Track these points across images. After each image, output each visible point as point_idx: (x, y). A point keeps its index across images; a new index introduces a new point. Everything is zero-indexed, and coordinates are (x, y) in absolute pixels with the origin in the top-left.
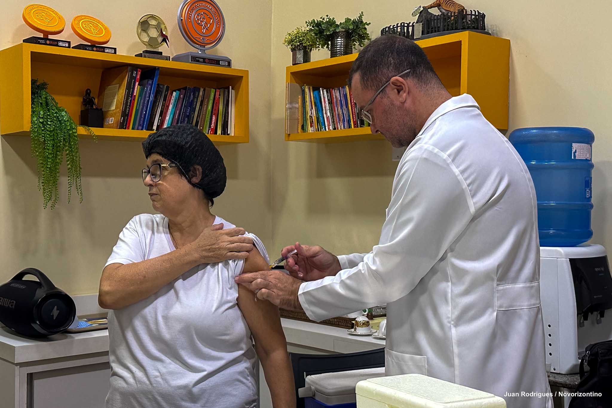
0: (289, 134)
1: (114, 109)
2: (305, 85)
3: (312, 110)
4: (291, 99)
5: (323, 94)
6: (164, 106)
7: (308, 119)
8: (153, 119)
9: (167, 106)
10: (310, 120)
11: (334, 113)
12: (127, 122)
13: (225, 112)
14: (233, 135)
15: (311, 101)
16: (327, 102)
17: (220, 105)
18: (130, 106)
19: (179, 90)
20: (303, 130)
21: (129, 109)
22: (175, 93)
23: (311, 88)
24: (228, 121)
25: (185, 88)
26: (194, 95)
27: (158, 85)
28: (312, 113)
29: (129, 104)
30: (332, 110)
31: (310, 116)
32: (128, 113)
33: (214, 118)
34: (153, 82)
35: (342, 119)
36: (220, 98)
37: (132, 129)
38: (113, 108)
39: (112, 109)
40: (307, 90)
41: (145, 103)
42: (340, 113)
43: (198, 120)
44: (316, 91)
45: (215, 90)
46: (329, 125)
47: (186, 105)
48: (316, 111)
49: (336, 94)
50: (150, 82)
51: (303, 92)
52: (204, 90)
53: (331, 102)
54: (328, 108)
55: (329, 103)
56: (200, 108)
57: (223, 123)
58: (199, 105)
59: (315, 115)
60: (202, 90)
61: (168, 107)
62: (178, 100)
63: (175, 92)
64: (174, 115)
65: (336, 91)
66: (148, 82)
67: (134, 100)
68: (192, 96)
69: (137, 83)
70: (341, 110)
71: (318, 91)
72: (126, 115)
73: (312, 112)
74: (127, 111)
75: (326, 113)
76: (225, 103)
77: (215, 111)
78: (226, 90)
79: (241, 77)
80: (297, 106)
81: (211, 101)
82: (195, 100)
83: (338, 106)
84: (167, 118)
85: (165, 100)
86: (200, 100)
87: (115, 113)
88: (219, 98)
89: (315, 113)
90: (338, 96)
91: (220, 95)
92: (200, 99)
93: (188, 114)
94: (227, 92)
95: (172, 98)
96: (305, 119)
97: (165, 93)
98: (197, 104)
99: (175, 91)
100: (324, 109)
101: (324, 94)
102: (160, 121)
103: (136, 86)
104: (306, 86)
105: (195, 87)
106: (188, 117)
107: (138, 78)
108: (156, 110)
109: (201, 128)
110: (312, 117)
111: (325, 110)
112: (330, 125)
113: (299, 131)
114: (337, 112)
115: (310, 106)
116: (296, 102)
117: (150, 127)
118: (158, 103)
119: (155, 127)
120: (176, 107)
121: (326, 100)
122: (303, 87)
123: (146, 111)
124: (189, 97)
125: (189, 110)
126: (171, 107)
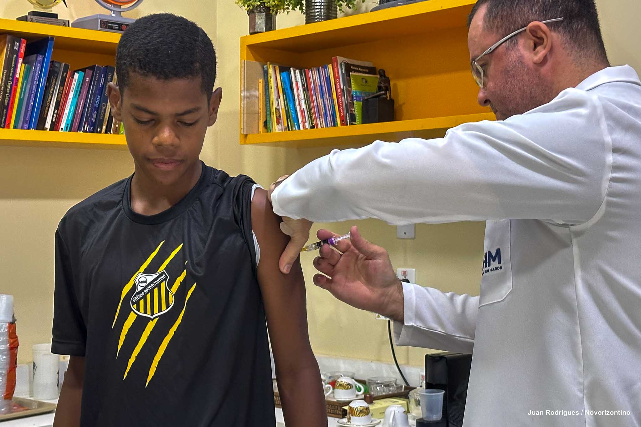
0: (246, 135)
2: (268, 63)
3: (279, 100)
4: (249, 84)
5: (295, 76)
6: (62, 92)
7: (273, 113)
8: (46, 113)
10: (276, 114)
11: (312, 104)
12: (6, 116)
15: (277, 87)
16: (301, 88)
18: (10, 93)
19: (83, 70)
20: (267, 128)
21: (9, 98)
22: (78, 75)
23: (277, 67)
25: (92, 68)
26: (106, 77)
27: (52, 62)
28: (278, 104)
29: (8, 91)
30: (308, 100)
31: (276, 109)
32: (8, 104)
34: (44, 59)
35: (323, 113)
37: (14, 128)
40: (271, 71)
42: (321, 103)
44: (285, 73)
46: (304, 122)
47: (94, 92)
48: (286, 102)
49: (314, 76)
50: (40, 58)
51: (266, 73)
53: (306, 89)
54: (302, 96)
55: (304, 90)
59: (283, 107)
61: (67, 95)
62: (82, 84)
63: (78, 73)
64: (76, 107)
65: (313, 72)
66: (37, 58)
67: (16, 84)
68: (102, 80)
69: (21, 60)
70: (322, 100)
71: (287, 72)
72: (4, 107)
74: (7, 102)
75: (299, 104)
80: (257, 93)
83: (317, 94)
84: (66, 111)
85: (62, 84)
89: (283, 105)
90: (317, 80)
93: (97, 105)
95: (73, 82)
96: (268, 113)
97: (63, 74)
99: (77, 71)
100: (296, 98)
102: (55, 115)
103: (20, 64)
104: (270, 64)
105: (107, 66)
106: (97, 109)
107: (22, 52)
108: (49, 100)
109: (117, 126)
110: (279, 110)
111: (299, 99)
112: (306, 122)
113: (261, 130)
114: (316, 104)
115: (277, 95)
116: (255, 88)
117: (40, 126)
118: (52, 90)
119: (48, 125)
120: (79, 95)
121: (299, 85)
122: (265, 66)
123: (34, 102)
124: (99, 82)
125: (98, 100)
126: (71, 95)
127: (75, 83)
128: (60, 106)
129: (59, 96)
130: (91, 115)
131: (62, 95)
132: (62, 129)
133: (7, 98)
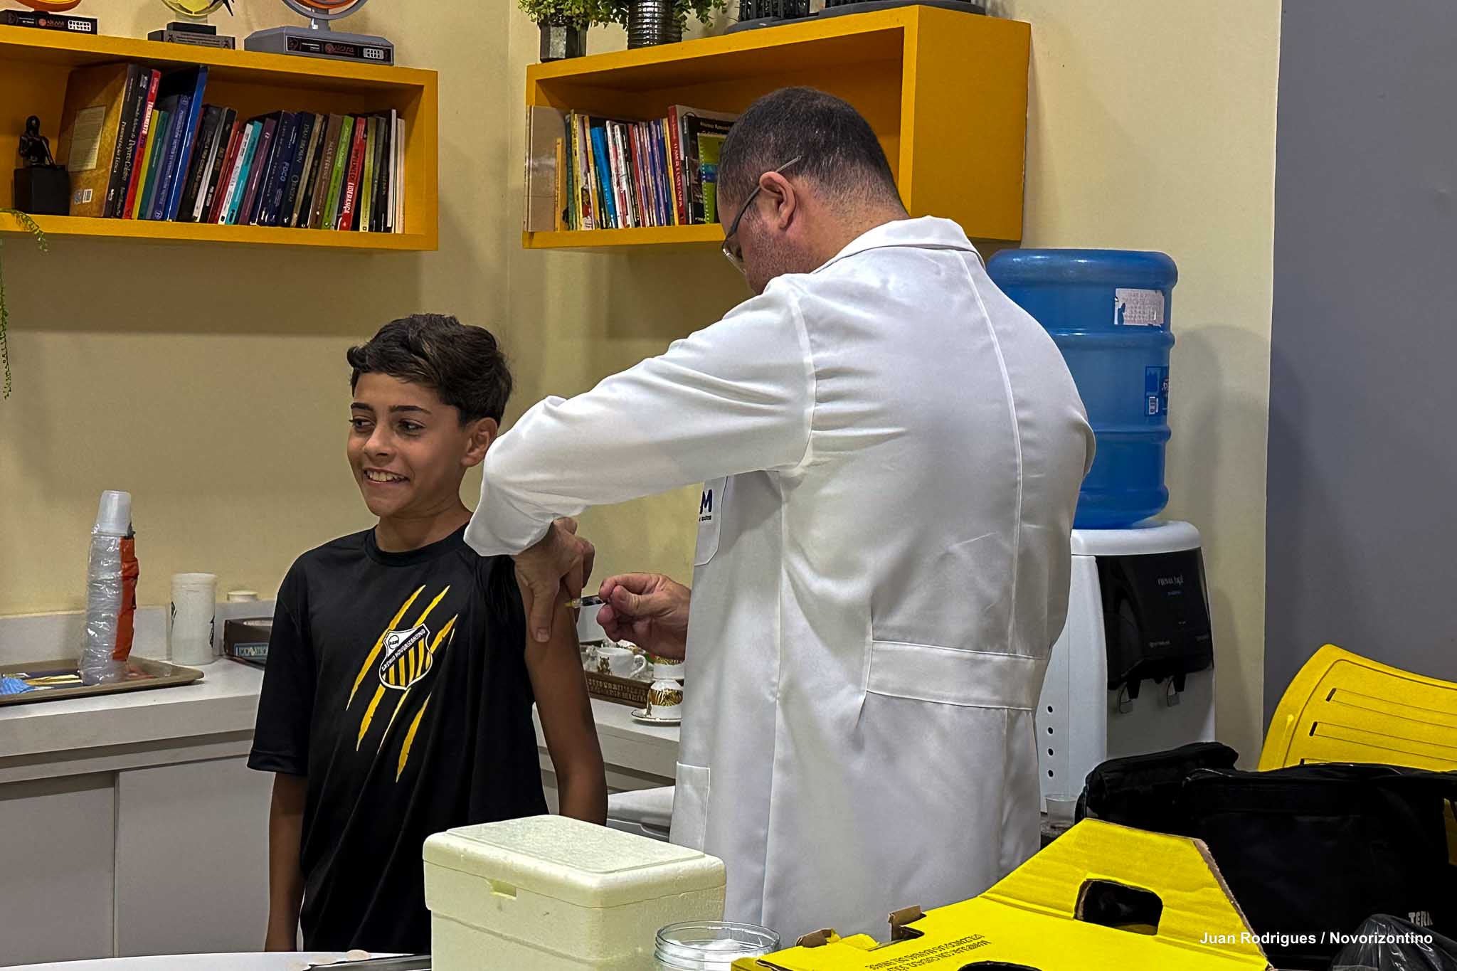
0: (532, 234)
1: (94, 167)
2: (572, 111)
3: (588, 174)
4: (538, 147)
5: (614, 136)
6: (223, 159)
7: (578, 196)
8: (194, 193)
9: (230, 159)
10: (582, 199)
11: (637, 184)
12: (124, 199)
13: (380, 175)
14: (399, 231)
15: (586, 151)
16: (621, 157)
17: (367, 156)
18: (132, 160)
19: (261, 119)
20: (567, 222)
21: (131, 168)
22: (252, 127)
23: (587, 118)
24: (386, 197)
25: (276, 116)
26: (299, 132)
27: (206, 108)
28: (587, 183)
29: (129, 156)
30: (632, 178)
31: (582, 189)
32: (128, 178)
33: (350, 189)
34: (190, 101)
35: (653, 201)
36: (368, 140)
37: (138, 219)
38: (92, 165)
39: (89, 168)
40: (576, 125)
41: (170, 154)
42: (651, 183)
43: (310, 193)
44: (597, 128)
45: (353, 119)
46: (625, 214)
47: (278, 156)
48: (598, 178)
49: (642, 137)
50: (185, 102)
51: (568, 127)
52: (326, 119)
53: (629, 157)
54: (623, 170)
55: (626, 159)
56: (316, 165)
57: (374, 200)
58: (312, 156)
59: (594, 187)
60: (319, 119)
61: (233, 161)
62: (258, 144)
63: (252, 124)
64: (247, 182)
65: (641, 129)
66: (178, 102)
67: (143, 145)
68: (293, 137)
69: (150, 105)
70: (653, 178)
71: (600, 128)
72: (121, 183)
73: (586, 180)
74: (126, 174)
75: (618, 184)
76: (380, 151)
77: (353, 172)
78: (383, 119)
79: (420, 88)
80: (552, 162)
81: (343, 148)
82: (303, 145)
83: (645, 167)
84: (231, 189)
85: (223, 144)
86: (315, 145)
87: (96, 179)
88: (366, 139)
89: (594, 183)
90: (647, 144)
91: (366, 132)
92: (314, 143)
93: (283, 179)
94: (383, 125)
95: (244, 140)
96: (571, 196)
97: (224, 127)
98: (308, 154)
99: (251, 121)
100: (614, 172)
101: (614, 134)
102: (210, 196)
103: (148, 114)
104: (575, 113)
105: (301, 113)
106: (284, 186)
107: (153, 91)
108: (200, 170)
109: (318, 213)
110: (587, 191)
111: (617, 175)
112: (627, 214)
113: (558, 225)
114: (644, 185)
115: (585, 166)
116: (550, 153)
117: (184, 214)
118: (205, 153)
119: (197, 213)
120: (253, 162)
121: (618, 151)
122: (567, 117)
123: (174, 174)
124: (287, 138)
125: (285, 169)
126: (240, 162)
127: (246, 141)
128: (219, 182)
129: (218, 163)
130: (273, 194)
131: (222, 163)
132: (223, 218)
133: (126, 169)
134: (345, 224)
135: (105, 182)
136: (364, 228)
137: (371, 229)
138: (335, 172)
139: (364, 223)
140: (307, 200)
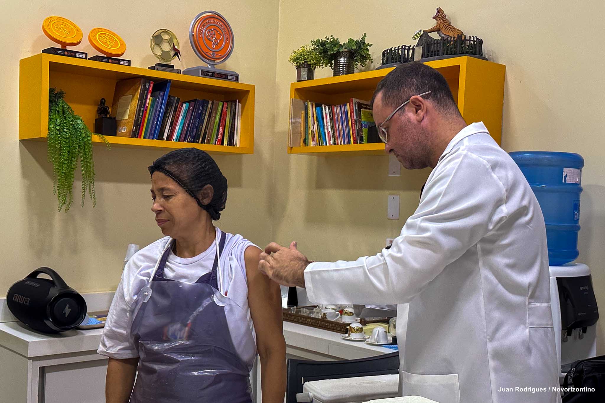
0: (292, 147)
2: (308, 101)
3: (314, 125)
4: (295, 114)
6: (174, 117)
7: (310, 133)
8: (164, 130)
10: (312, 134)
12: (139, 131)
14: (238, 146)
15: (313, 116)
16: (328, 118)
17: (227, 117)
18: (142, 116)
19: (189, 102)
20: (305, 143)
21: (142, 119)
22: (185, 105)
23: (314, 104)
24: (234, 133)
25: (195, 101)
26: (203, 107)
27: (169, 96)
28: (314, 128)
29: (141, 114)
30: (333, 126)
31: (312, 131)
32: (141, 122)
33: (221, 130)
34: (164, 94)
35: (342, 135)
37: (143, 138)
38: (126, 117)
40: (310, 106)
41: (156, 114)
42: (341, 128)
43: (206, 131)
44: (318, 107)
45: (222, 103)
47: (195, 116)
48: (318, 126)
49: (337, 110)
50: (162, 94)
51: (306, 107)
52: (213, 103)
53: (332, 118)
54: (329, 124)
55: (330, 119)
56: (209, 120)
57: (229, 134)
58: (208, 116)
59: (317, 130)
60: (210, 102)
61: (178, 117)
62: (188, 111)
64: (183, 126)
65: (337, 107)
66: (160, 94)
67: (146, 110)
68: (201, 109)
69: (149, 95)
70: (342, 126)
71: (320, 107)
72: (138, 124)
75: (327, 129)
76: (232, 115)
77: (222, 123)
78: (233, 103)
79: (248, 92)
80: (300, 120)
81: (219, 114)
82: (204, 113)
83: (339, 122)
84: (177, 128)
85: (175, 111)
86: (209, 112)
87: (128, 122)
88: (227, 111)
89: (316, 128)
90: (340, 114)
91: (227, 108)
93: (196, 125)
94: (234, 106)
95: (182, 109)
96: (307, 133)
97: (176, 104)
98: (206, 115)
99: (185, 102)
100: (325, 124)
101: (326, 110)
102: (170, 131)
103: (149, 98)
105: (204, 100)
106: (197, 128)
107: (151, 89)
108: (166, 122)
109: (209, 139)
110: (314, 132)
111: (327, 125)
112: (331, 140)
113: (301, 144)
114: (338, 129)
115: (313, 122)
116: (299, 117)
117: (160, 137)
118: (168, 114)
119: (165, 137)
120: (185, 118)
122: (306, 103)
123: (157, 122)
124: (198, 110)
125: (197, 121)
126: (180, 118)
128: (173, 125)
129: (173, 119)
130: (193, 131)
132: (174, 139)
133: (140, 119)
134: (218, 143)
135: (132, 124)
136: (226, 145)
137: (228, 145)
138: (215, 123)
139: (226, 143)
140: (205, 133)
